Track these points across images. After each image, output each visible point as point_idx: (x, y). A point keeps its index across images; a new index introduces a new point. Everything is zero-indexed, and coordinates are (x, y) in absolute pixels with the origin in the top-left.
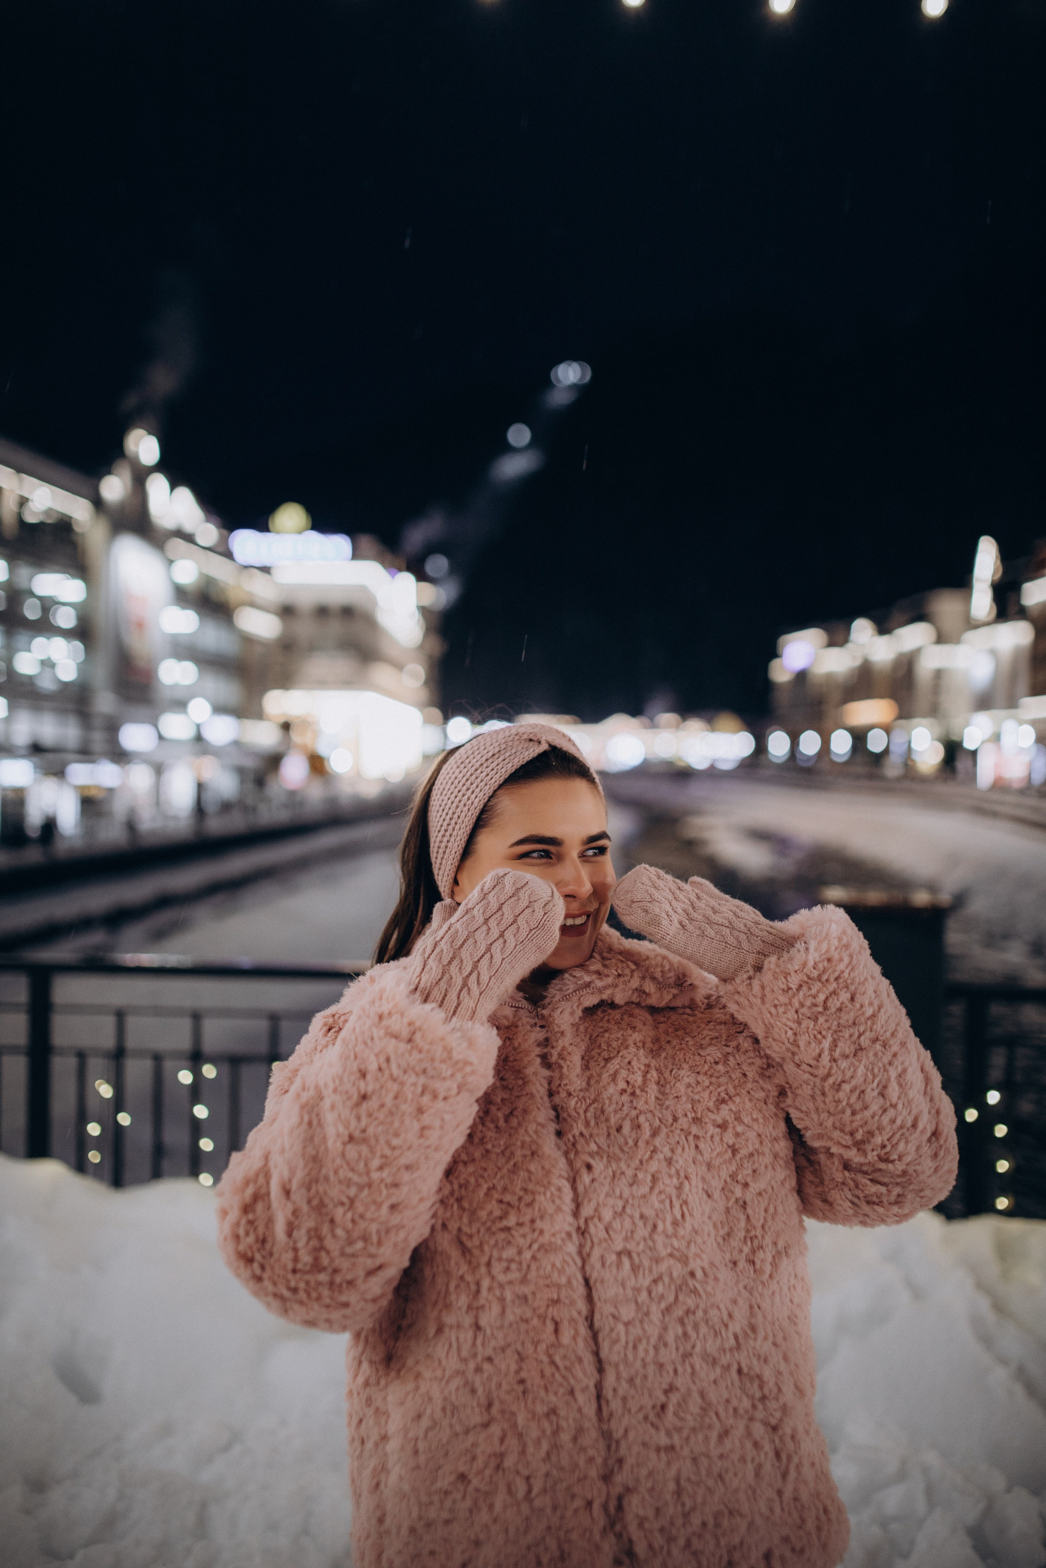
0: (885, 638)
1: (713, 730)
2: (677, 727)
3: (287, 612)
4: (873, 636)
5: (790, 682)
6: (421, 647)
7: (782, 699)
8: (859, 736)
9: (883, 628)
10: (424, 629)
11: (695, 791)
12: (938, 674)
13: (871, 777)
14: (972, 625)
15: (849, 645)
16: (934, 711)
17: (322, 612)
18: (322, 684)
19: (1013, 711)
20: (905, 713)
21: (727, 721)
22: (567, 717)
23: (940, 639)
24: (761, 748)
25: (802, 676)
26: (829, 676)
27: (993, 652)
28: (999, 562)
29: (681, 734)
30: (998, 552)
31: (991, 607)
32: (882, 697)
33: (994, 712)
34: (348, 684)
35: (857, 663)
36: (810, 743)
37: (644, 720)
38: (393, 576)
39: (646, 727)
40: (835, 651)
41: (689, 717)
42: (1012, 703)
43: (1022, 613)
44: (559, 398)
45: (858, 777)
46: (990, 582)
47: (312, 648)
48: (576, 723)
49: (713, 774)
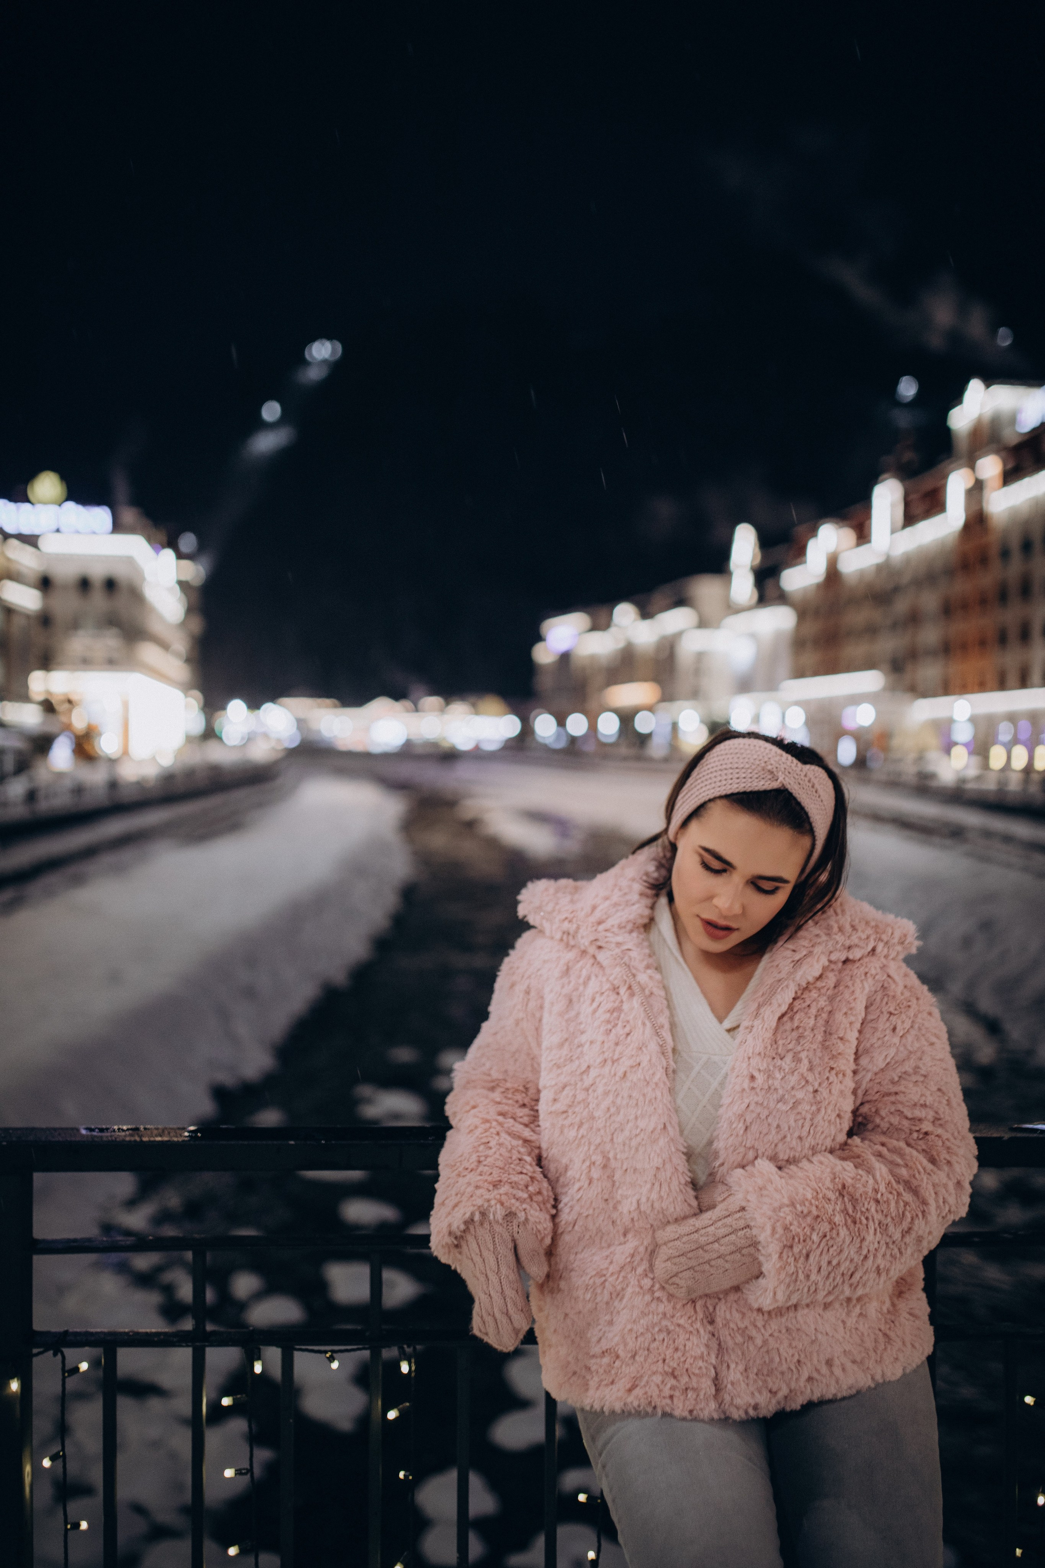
0: (647, 623)
1: (477, 713)
2: (442, 711)
3: (45, 583)
4: (635, 620)
5: (554, 663)
6: (183, 624)
7: (545, 682)
8: (626, 718)
9: (646, 613)
10: (186, 608)
11: (462, 773)
12: (700, 656)
13: (639, 758)
14: (732, 609)
15: (613, 630)
16: (695, 694)
17: (84, 584)
18: (86, 663)
19: (773, 694)
20: (667, 696)
21: (492, 704)
22: (328, 701)
23: (702, 624)
24: (527, 731)
25: (565, 658)
26: (593, 658)
27: (753, 636)
28: (758, 550)
29: (446, 717)
30: (756, 539)
31: (752, 590)
32: (645, 680)
33: (755, 695)
34: (111, 663)
35: (621, 645)
36: (577, 724)
37: (407, 703)
38: (157, 552)
39: (408, 711)
40: (597, 635)
41: (455, 700)
42: (771, 686)
43: (782, 598)
44: (314, 374)
45: (625, 759)
46: (749, 567)
47: (75, 625)
48: (335, 706)
49: (478, 755)
